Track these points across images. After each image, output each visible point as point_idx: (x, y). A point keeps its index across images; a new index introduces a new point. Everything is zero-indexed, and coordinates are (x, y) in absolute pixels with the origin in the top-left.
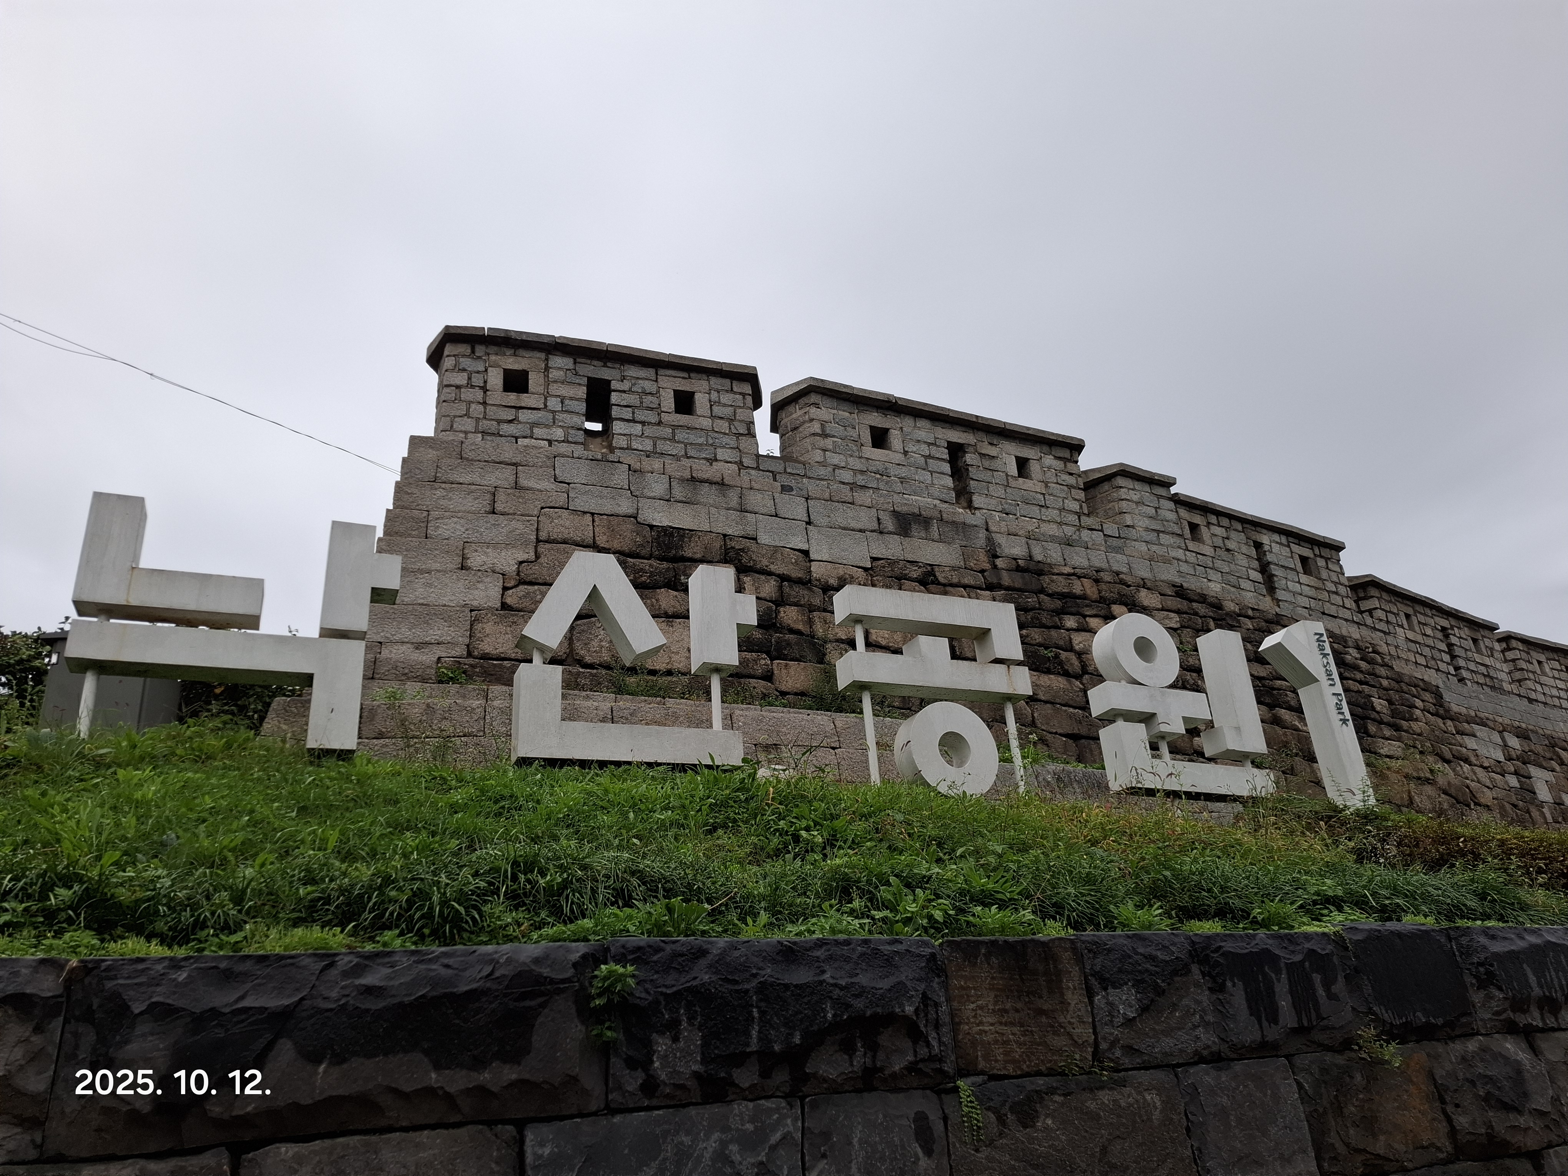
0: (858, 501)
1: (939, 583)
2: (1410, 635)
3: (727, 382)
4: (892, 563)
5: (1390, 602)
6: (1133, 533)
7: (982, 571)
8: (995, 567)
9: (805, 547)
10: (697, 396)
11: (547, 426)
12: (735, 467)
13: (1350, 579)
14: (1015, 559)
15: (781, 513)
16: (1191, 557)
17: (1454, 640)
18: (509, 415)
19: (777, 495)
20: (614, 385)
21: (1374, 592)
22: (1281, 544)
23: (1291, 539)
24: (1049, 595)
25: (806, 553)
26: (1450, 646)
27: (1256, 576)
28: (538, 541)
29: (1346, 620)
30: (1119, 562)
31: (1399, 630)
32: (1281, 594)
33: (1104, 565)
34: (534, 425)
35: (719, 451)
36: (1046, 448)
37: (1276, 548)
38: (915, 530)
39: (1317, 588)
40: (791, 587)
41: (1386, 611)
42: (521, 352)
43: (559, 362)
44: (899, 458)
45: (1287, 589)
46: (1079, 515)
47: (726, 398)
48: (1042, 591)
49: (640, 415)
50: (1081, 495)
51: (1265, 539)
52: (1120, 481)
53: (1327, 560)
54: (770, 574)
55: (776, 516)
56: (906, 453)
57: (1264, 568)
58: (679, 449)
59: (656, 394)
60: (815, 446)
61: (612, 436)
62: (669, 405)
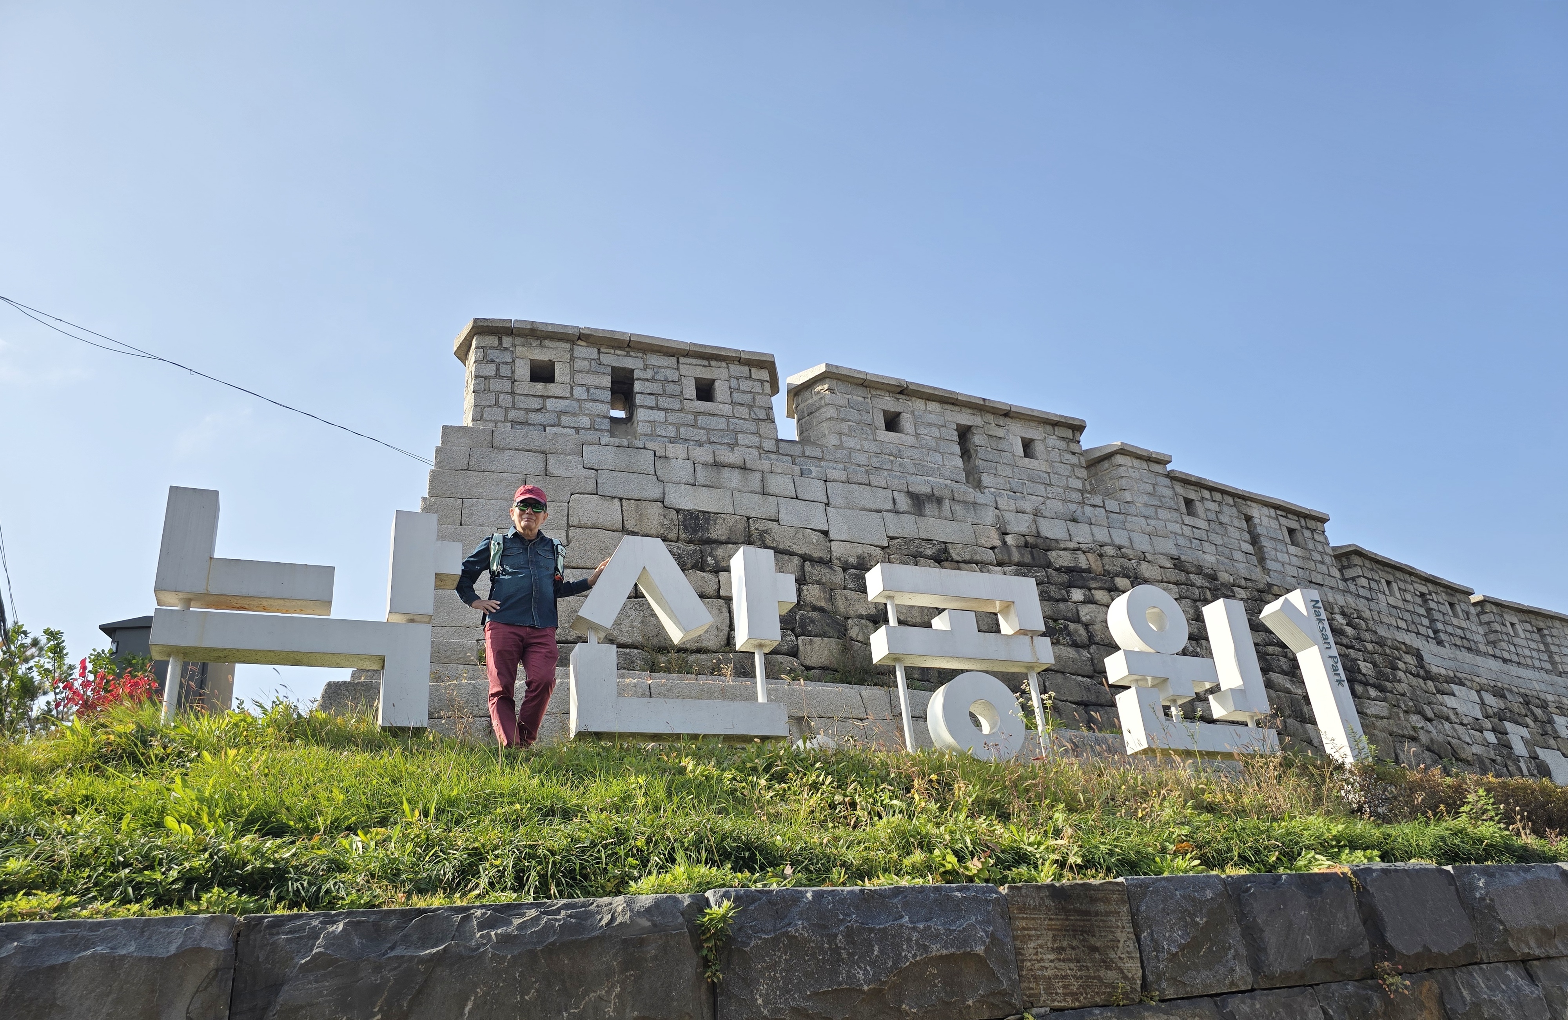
0: (874, 483)
1: (952, 561)
2: (1391, 600)
4: (908, 541)
5: (1372, 570)
6: (1132, 510)
7: (993, 548)
8: (1005, 543)
12: (756, 453)
13: (1334, 549)
14: (1024, 536)
15: (800, 496)
16: (1187, 531)
17: (1432, 605)
18: (536, 404)
21: (1357, 560)
22: (1270, 517)
23: (1279, 512)
24: (1056, 570)
25: (826, 533)
26: (1429, 610)
27: (1247, 547)
28: (567, 526)
29: (1332, 588)
30: (1120, 538)
31: (1381, 596)
32: (1270, 565)
33: (1107, 540)
36: (1049, 428)
37: (1265, 521)
38: (929, 509)
39: (1304, 558)
40: (813, 566)
41: (1368, 579)
42: (547, 342)
43: (584, 351)
44: (910, 440)
45: (1276, 560)
46: (1082, 492)
47: (745, 385)
48: (1050, 565)
49: (664, 402)
50: (1083, 473)
51: (1255, 511)
52: (1119, 459)
53: (1313, 531)
54: (792, 554)
56: (917, 435)
57: (1255, 540)
60: (831, 430)
61: (637, 423)
62: (691, 393)
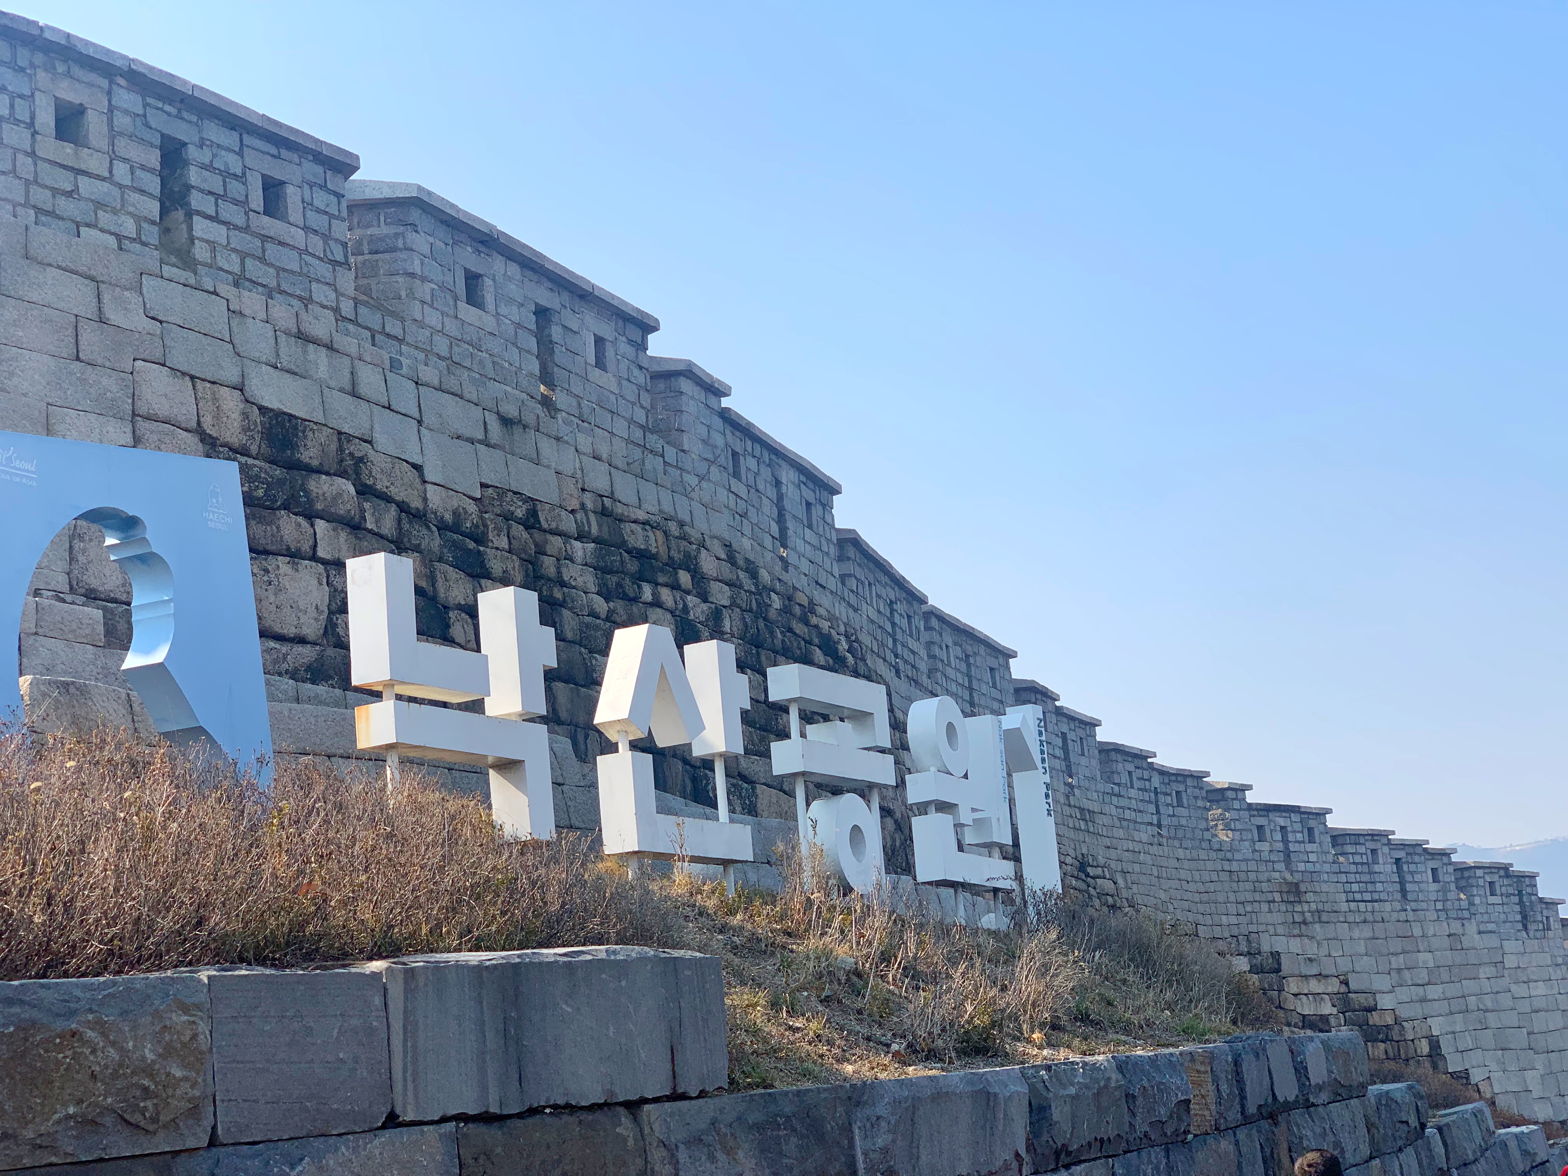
0: (465, 394)
1: (540, 529)
2: (870, 612)
3: (320, 169)
4: (502, 492)
5: (861, 565)
7: (573, 512)
8: (584, 505)
9: (417, 460)
10: (290, 190)
11: (115, 212)
13: (837, 533)
14: (601, 496)
15: (393, 405)
16: (733, 502)
17: (897, 618)
18: (67, 181)
19: (387, 373)
20: (192, 152)
21: (851, 552)
22: (794, 485)
24: (629, 552)
25: (417, 468)
26: (893, 626)
27: (775, 529)
28: (134, 414)
30: (682, 509)
31: (863, 605)
32: (791, 556)
33: (671, 511)
34: (99, 205)
35: (314, 285)
36: (620, 325)
37: (791, 490)
38: (517, 442)
39: (814, 548)
40: (410, 523)
41: (857, 579)
42: (77, 72)
43: (125, 99)
44: (489, 322)
45: (794, 548)
46: (645, 430)
47: (321, 199)
48: (622, 544)
49: (225, 212)
50: (646, 400)
51: (787, 476)
53: (824, 507)
54: (387, 499)
55: (389, 408)
56: (497, 316)
57: (781, 519)
58: (268, 277)
59: (241, 178)
60: (411, 294)
61: (192, 240)
62: (257, 200)
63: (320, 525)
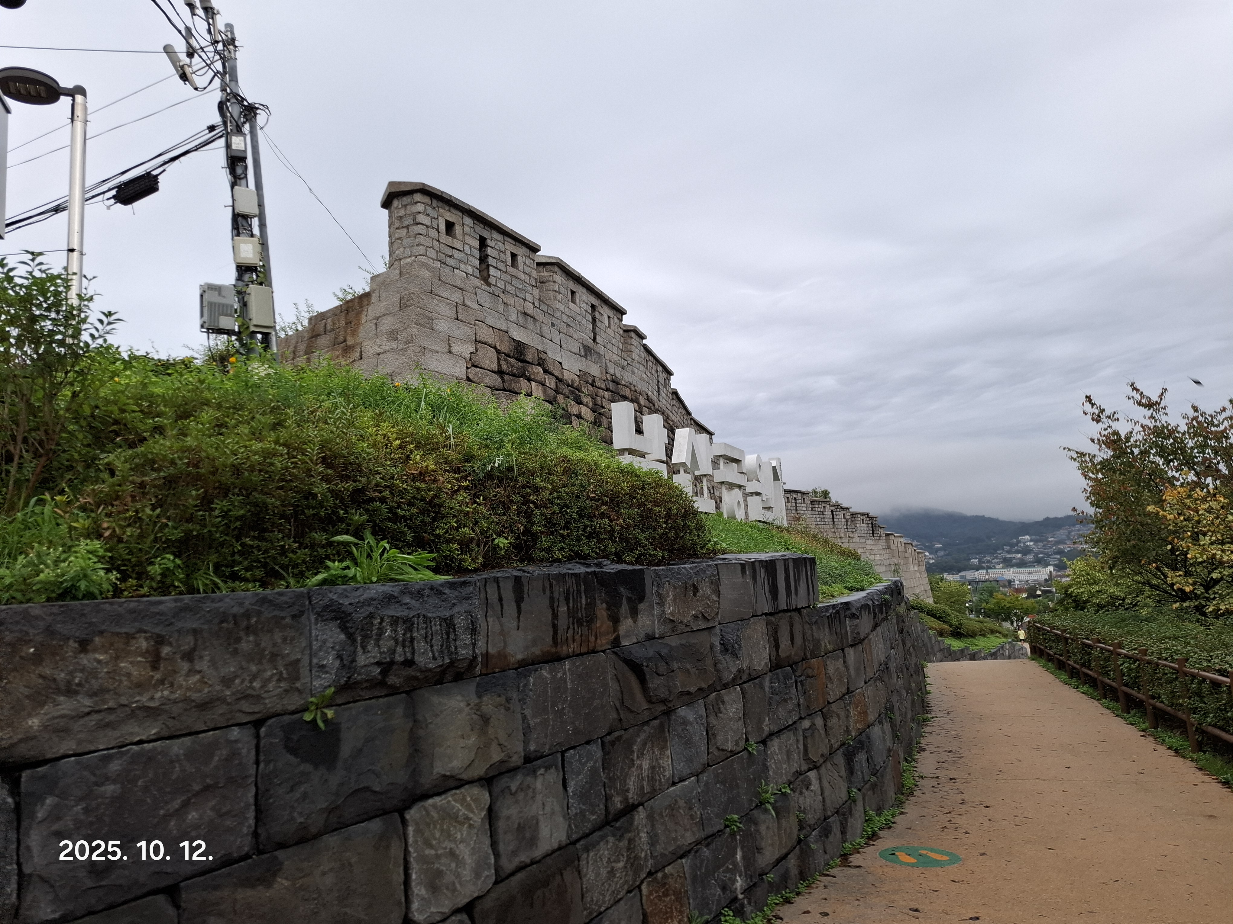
0: (573, 336)
1: (596, 387)
3: (528, 250)
6: (635, 364)
8: (607, 379)
9: (560, 360)
10: (519, 258)
11: (465, 263)
12: (532, 306)
16: (646, 378)
18: (449, 251)
19: (551, 328)
20: (489, 243)
22: (662, 371)
34: (460, 261)
35: (527, 294)
36: (615, 312)
38: (588, 355)
39: (666, 395)
42: (452, 210)
43: (467, 220)
44: (578, 309)
45: (661, 395)
46: (622, 350)
47: (528, 261)
48: (619, 393)
49: (499, 265)
50: (622, 340)
52: (633, 335)
55: (552, 341)
56: (580, 307)
58: (513, 290)
59: (504, 253)
60: (555, 298)
61: (489, 276)
62: (509, 261)
63: (533, 383)
